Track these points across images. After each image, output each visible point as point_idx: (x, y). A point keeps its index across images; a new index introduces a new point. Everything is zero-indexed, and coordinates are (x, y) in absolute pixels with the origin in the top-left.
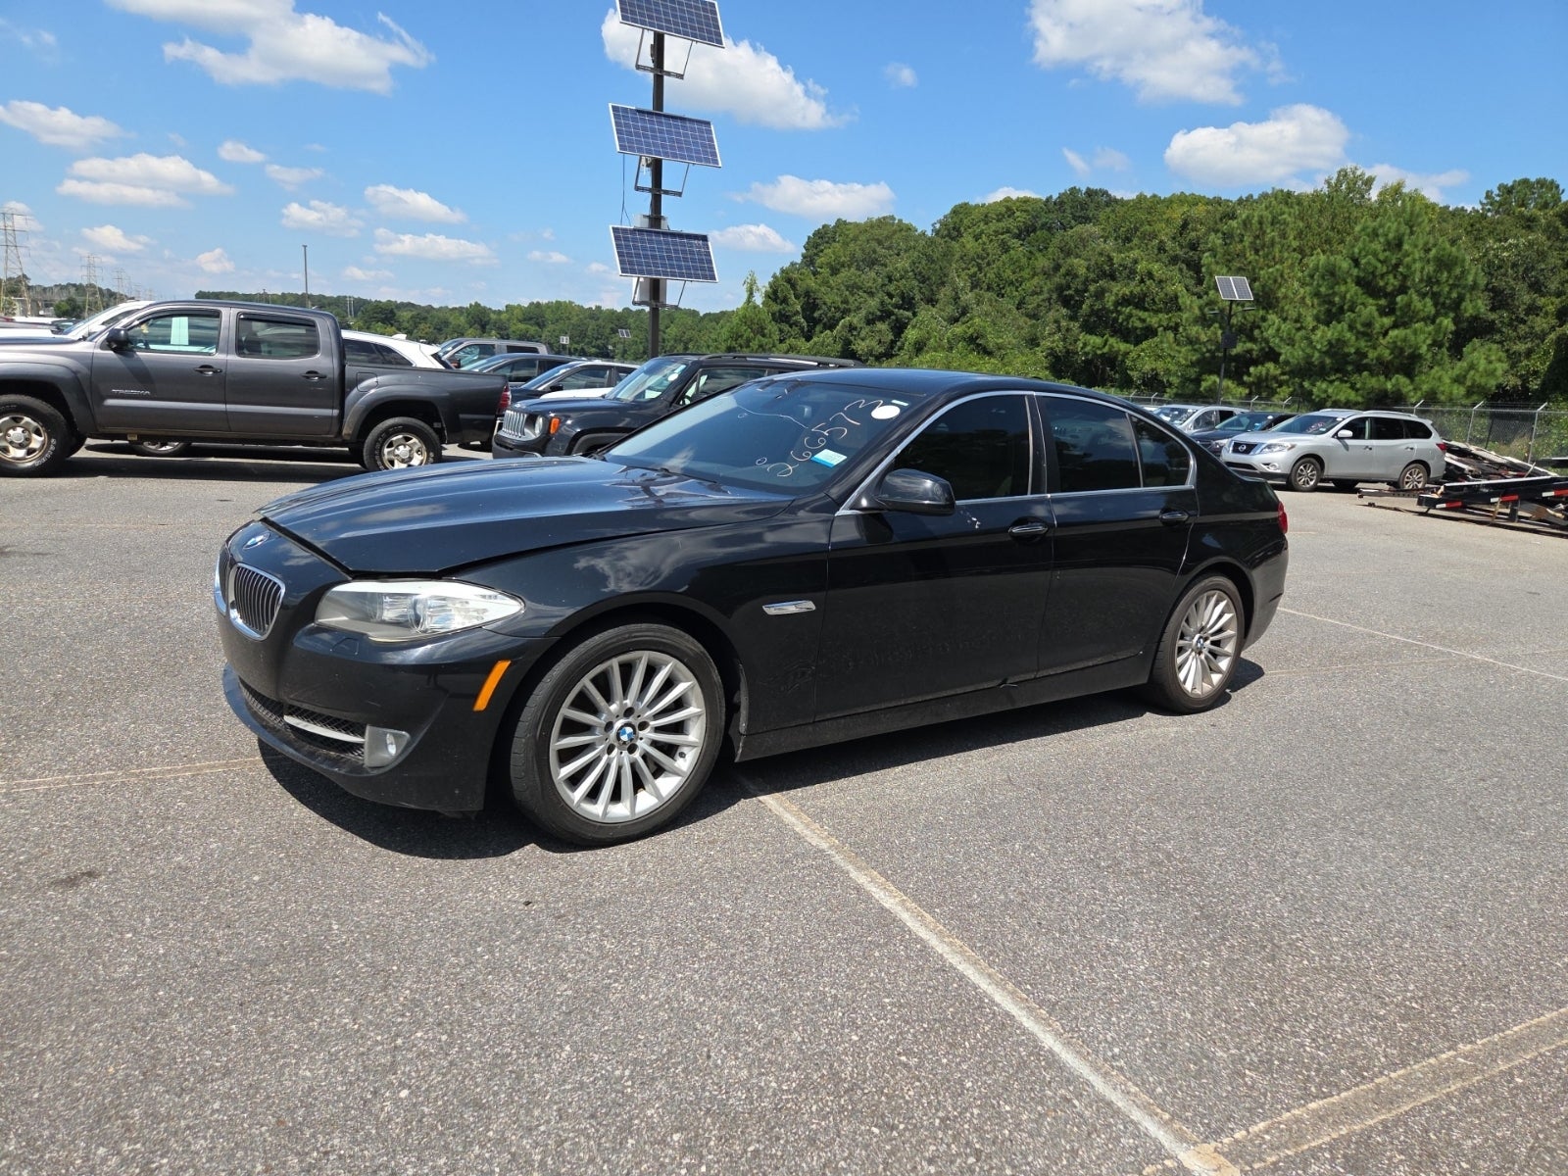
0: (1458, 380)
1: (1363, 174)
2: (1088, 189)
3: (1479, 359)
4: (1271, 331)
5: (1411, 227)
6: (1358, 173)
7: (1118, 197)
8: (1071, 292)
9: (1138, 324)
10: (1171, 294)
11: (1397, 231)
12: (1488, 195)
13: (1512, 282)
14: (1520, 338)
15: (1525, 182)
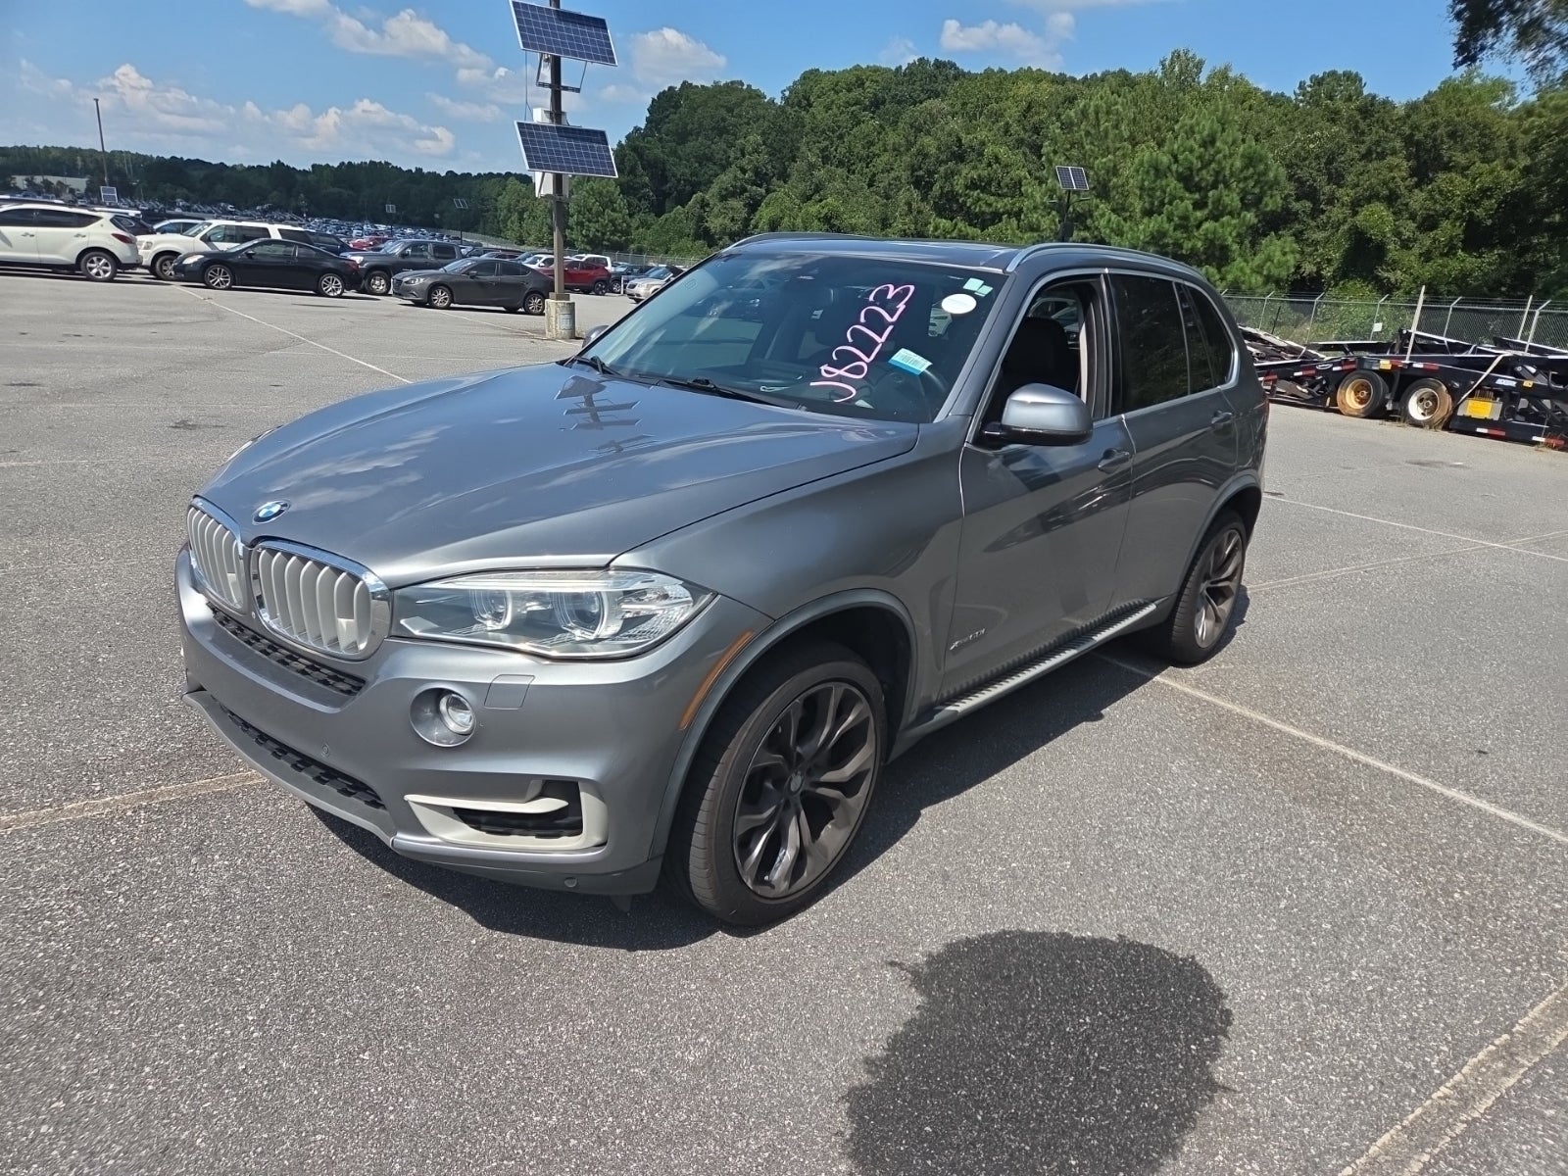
0: (1258, 270)
1: (1194, 57)
2: (937, 60)
3: (1274, 251)
4: (1103, 222)
5: (1223, 124)
6: (1190, 55)
7: (966, 71)
8: (921, 173)
9: (985, 208)
10: (1016, 179)
11: (1211, 128)
12: (1302, 86)
13: (1315, 173)
14: (1318, 227)
15: (1333, 73)
